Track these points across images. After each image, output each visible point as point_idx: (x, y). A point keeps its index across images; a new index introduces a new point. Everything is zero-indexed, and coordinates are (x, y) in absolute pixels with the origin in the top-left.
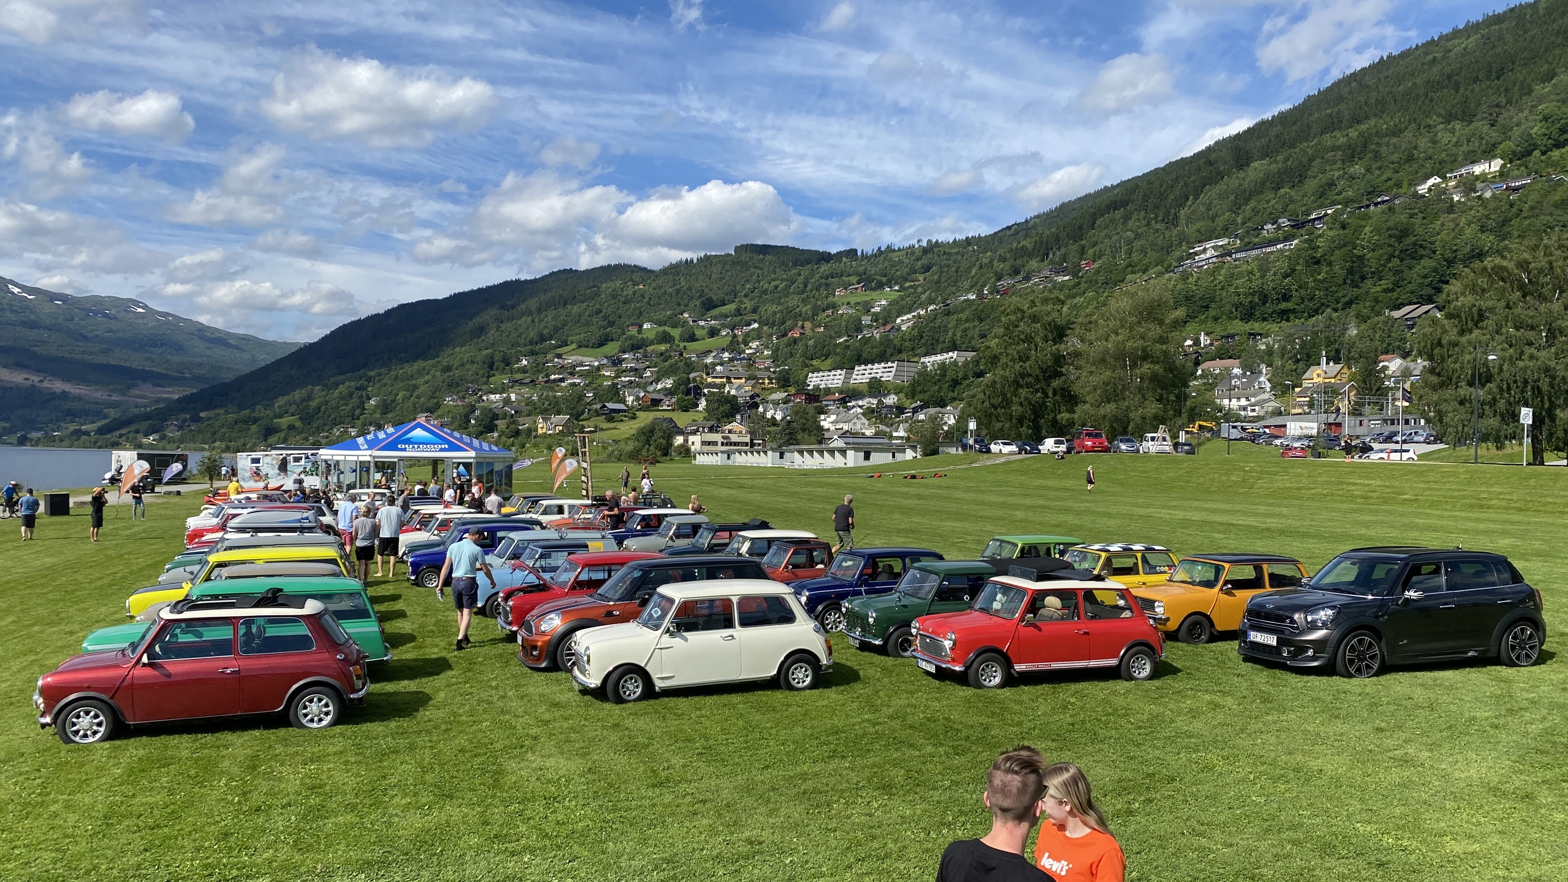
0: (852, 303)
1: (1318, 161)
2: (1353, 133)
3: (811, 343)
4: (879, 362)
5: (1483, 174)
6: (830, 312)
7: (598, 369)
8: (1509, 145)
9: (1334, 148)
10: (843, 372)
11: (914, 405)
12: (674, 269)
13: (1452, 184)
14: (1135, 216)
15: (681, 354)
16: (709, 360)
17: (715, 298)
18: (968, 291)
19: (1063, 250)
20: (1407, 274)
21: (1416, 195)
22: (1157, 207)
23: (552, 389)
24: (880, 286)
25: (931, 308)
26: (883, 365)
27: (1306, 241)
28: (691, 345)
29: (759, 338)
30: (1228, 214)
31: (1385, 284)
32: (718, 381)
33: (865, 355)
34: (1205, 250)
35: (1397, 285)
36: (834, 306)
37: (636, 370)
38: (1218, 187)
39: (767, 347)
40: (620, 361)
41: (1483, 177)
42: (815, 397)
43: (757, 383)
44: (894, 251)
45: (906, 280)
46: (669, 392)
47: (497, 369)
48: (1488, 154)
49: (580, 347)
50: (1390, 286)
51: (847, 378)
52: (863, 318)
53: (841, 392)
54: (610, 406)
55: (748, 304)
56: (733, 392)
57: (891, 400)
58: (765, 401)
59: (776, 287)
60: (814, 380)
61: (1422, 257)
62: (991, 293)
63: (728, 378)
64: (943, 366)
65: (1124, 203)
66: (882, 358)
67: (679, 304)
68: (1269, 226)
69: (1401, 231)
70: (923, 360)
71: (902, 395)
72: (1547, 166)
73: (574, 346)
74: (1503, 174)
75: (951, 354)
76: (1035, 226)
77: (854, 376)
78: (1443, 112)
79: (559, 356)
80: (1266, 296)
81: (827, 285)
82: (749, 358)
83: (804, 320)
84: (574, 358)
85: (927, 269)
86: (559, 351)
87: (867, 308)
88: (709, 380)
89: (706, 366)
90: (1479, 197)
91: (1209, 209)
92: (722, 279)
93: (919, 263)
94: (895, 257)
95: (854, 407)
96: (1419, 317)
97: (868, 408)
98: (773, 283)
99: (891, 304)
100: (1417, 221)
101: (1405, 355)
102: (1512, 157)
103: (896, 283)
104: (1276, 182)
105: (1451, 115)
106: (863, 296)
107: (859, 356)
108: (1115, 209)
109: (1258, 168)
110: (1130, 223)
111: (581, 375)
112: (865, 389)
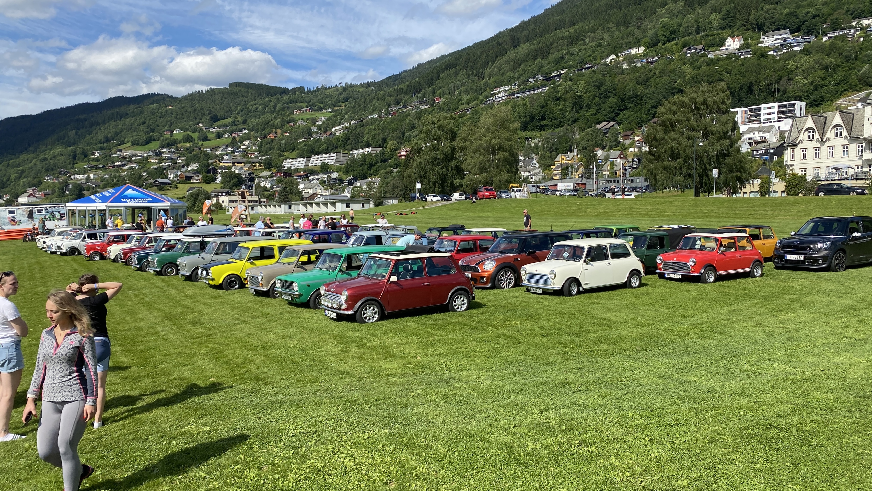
0: (305, 119)
1: (555, 44)
2: (572, 31)
3: (283, 142)
4: (326, 153)
5: (636, 54)
6: (292, 124)
7: (147, 158)
8: (647, 40)
9: (562, 38)
10: (305, 159)
11: (349, 178)
12: (191, 97)
13: (621, 59)
14: (461, 73)
15: (200, 149)
16: (219, 152)
17: (219, 115)
18: (372, 113)
19: (423, 91)
20: (602, 106)
21: (605, 64)
22: (472, 68)
23: (117, 171)
24: (320, 109)
25: (353, 122)
26: (328, 155)
27: (552, 88)
28: (205, 143)
29: (249, 139)
30: (510, 72)
31: (592, 111)
32: (227, 165)
33: (316, 150)
34: (499, 92)
35: (598, 111)
36: (294, 121)
37: (172, 158)
38: (504, 58)
39: (254, 144)
40: (161, 153)
41: (636, 56)
42: (288, 174)
43: (251, 166)
44: (326, 88)
45: (335, 106)
46: (197, 172)
47: (79, 159)
48: (637, 44)
49: (133, 145)
50: (595, 112)
51: (307, 163)
52: (312, 128)
53: (304, 171)
54: (160, 180)
55: (240, 119)
56: (237, 172)
57: (335, 175)
58: (258, 177)
59: (257, 108)
60: (287, 164)
61: (610, 97)
62: (386, 114)
63: (233, 163)
64: (364, 156)
65: (455, 65)
66: (327, 151)
67: (196, 118)
68: (531, 80)
69: (600, 83)
70: (351, 152)
71: (341, 173)
72: (665, 51)
73: (129, 144)
74: (645, 55)
75: (367, 149)
76: (405, 77)
77: (311, 162)
78: (615, 21)
79: (120, 151)
80: (533, 118)
81: (288, 108)
82: (244, 151)
83: (276, 128)
84: (130, 151)
85: (346, 100)
86: (120, 147)
87: (314, 122)
88: (221, 164)
89: (217, 156)
90: (635, 66)
91: (500, 70)
92: (222, 103)
93: (342, 96)
94: (327, 92)
95: (313, 180)
96: (609, 128)
97: (322, 180)
98: (255, 106)
99: (328, 119)
100: (607, 78)
101: (603, 148)
102: (649, 46)
103: (329, 108)
104: (534, 55)
105: (618, 23)
106: (310, 115)
107: (313, 150)
108: (450, 68)
109: (524, 48)
110: (459, 76)
111: (136, 162)
112: (319, 169)
